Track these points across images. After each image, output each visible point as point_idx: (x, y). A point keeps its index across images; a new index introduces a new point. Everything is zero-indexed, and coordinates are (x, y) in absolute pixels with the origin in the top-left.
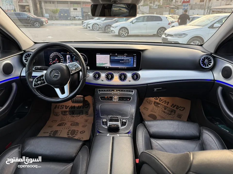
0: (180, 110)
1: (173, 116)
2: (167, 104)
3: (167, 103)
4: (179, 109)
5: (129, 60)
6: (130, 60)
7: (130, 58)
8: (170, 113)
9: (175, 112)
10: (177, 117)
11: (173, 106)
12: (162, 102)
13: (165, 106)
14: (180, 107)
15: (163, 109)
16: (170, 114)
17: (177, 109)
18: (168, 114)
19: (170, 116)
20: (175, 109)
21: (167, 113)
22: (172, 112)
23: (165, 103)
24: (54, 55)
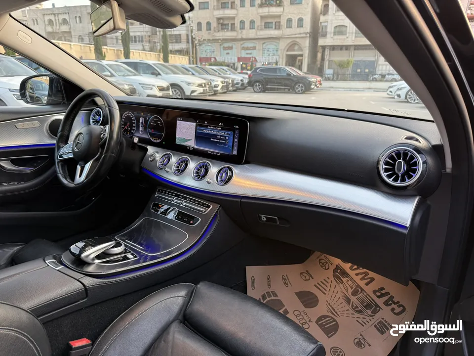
0: (393, 310)
1: (364, 320)
2: (367, 284)
3: (369, 280)
4: (390, 307)
5: (225, 137)
6: (227, 138)
7: (228, 134)
8: (360, 308)
9: (375, 312)
10: (375, 326)
11: (378, 294)
12: (357, 275)
13: (358, 286)
14: (395, 303)
15: (350, 291)
16: (360, 312)
17: (386, 304)
18: (354, 309)
19: (357, 315)
20: (380, 302)
21: (353, 306)
22: (368, 306)
23: (362, 279)
24: (126, 116)
